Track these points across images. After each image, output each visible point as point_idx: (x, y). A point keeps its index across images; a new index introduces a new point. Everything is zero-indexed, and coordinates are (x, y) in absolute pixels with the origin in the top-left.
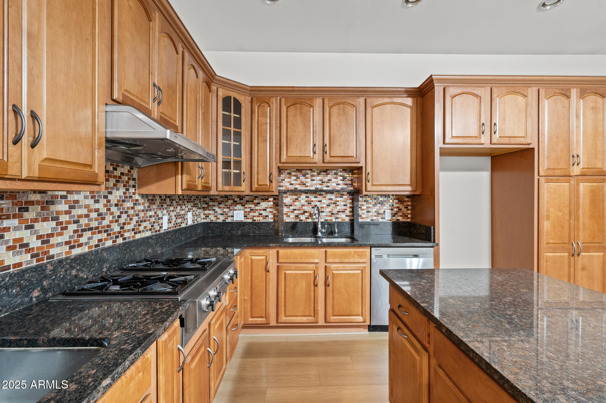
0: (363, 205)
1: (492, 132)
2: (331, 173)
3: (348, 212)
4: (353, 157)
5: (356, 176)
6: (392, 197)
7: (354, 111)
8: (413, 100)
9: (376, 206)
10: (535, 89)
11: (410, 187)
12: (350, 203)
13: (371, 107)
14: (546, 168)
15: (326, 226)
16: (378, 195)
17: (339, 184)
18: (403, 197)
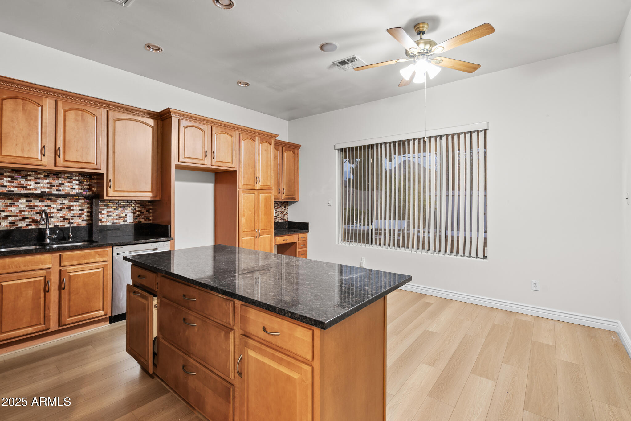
0: (103, 210)
1: (212, 157)
2: (64, 176)
3: (84, 217)
4: (93, 163)
5: (95, 181)
6: (134, 202)
7: (94, 120)
8: (155, 122)
9: (118, 210)
10: (237, 133)
11: (151, 194)
12: (88, 208)
13: (113, 119)
14: (243, 184)
15: (57, 232)
16: (119, 200)
17: (74, 189)
18: (145, 202)
